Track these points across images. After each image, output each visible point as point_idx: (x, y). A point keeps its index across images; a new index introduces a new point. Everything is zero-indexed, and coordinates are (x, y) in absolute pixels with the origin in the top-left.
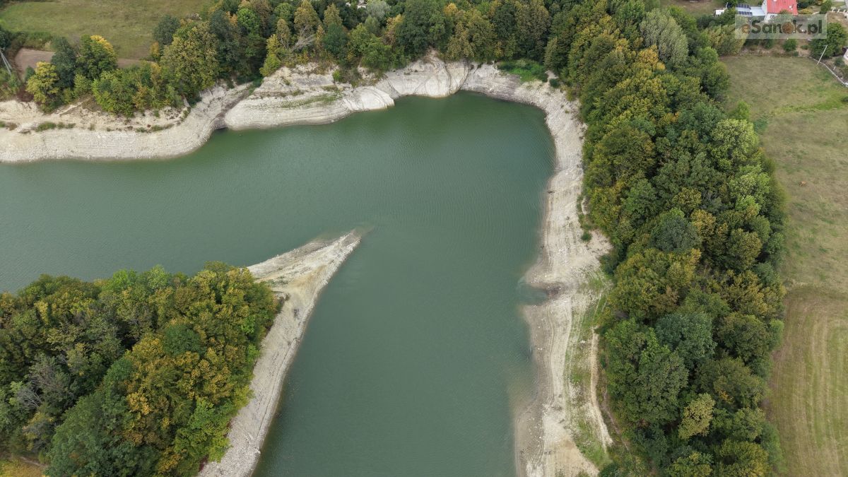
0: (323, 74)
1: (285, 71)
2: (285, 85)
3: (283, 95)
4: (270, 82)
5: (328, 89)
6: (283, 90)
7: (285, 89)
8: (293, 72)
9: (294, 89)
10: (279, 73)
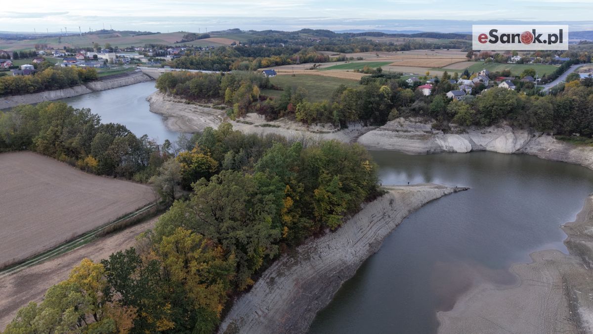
0: (425, 124)
1: (402, 119)
2: (399, 126)
3: (398, 131)
4: (391, 124)
5: (427, 132)
6: (398, 129)
7: (399, 128)
8: (406, 120)
9: (404, 129)
10: (398, 120)
